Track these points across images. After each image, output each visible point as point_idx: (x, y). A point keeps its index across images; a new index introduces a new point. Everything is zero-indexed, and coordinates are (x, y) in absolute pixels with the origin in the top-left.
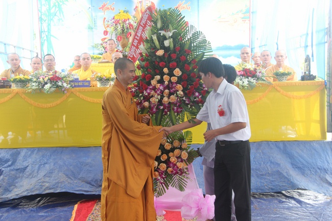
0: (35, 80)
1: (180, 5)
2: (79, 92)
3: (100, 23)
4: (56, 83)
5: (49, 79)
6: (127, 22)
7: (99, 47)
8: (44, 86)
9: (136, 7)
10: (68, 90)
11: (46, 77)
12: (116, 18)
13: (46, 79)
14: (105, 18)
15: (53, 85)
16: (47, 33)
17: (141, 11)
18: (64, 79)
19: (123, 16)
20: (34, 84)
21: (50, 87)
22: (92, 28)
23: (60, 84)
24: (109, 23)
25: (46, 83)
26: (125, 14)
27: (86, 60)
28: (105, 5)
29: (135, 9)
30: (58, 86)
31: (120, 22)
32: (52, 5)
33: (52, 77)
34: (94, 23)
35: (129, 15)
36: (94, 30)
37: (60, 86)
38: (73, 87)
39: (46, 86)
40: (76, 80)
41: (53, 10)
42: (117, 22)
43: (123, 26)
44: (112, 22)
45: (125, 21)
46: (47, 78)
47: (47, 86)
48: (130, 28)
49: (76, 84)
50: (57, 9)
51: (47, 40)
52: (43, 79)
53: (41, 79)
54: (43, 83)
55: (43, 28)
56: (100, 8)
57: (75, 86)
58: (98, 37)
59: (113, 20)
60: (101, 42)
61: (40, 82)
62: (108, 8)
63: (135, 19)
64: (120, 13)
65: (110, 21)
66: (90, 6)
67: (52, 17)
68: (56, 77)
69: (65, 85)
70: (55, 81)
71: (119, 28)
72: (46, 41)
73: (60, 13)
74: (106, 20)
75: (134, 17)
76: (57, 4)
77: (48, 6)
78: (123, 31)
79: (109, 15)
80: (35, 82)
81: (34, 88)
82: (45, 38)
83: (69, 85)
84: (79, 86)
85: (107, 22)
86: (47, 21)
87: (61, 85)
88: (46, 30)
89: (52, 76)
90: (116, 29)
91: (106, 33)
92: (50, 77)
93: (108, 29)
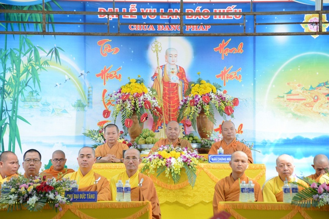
0: (13, 190)
1: (226, 72)
2: (80, 209)
3: (97, 96)
4: (45, 196)
5: (34, 189)
6: (142, 98)
7: (96, 136)
8: (27, 199)
9: (156, 74)
10: (62, 205)
11: (29, 185)
12: (124, 90)
13: (30, 189)
14: (105, 91)
15: (41, 198)
16: (10, 114)
17: (163, 80)
18: (58, 188)
19: (136, 89)
20: (12, 197)
21: (37, 202)
22: (84, 106)
23: (51, 196)
24: (113, 98)
25: (30, 196)
26: (138, 85)
27: (85, 158)
28: (106, 71)
29: (153, 77)
30: (48, 200)
31: (131, 97)
32: (22, 69)
33: (39, 187)
34: (87, 97)
35: (144, 86)
36: (86, 108)
37: (52, 200)
38: (71, 202)
39: (30, 199)
40: (74, 191)
41: (23, 77)
42: (125, 98)
43: (135, 103)
44: (117, 96)
45: (138, 96)
46: (32, 187)
47: (33, 200)
48: (146, 108)
49: (76, 197)
50: (30, 76)
51: (10, 124)
52: (26, 189)
53: (22, 190)
54: (26, 195)
55: (4, 105)
56: (98, 76)
57: (74, 200)
58: (94, 118)
59: (119, 94)
60: (97, 128)
61: (20, 194)
62: (111, 75)
63: (154, 93)
64: (130, 83)
65: (113, 95)
66: (83, 72)
67: (20, 88)
68: (45, 185)
69: (59, 198)
70: (44, 192)
71: (129, 106)
72: (8, 125)
73: (34, 82)
74: (106, 94)
75: (152, 90)
76: (30, 68)
77: (15, 71)
78: (135, 111)
79: (112, 86)
80: (14, 193)
81: (11, 202)
82: (7, 121)
83: (66, 199)
84: (79, 200)
85: (109, 97)
86: (11, 95)
87: (53, 198)
88: (10, 107)
89: (39, 184)
90: (123, 109)
91: (106, 113)
92: (36, 185)
93: (111, 109)
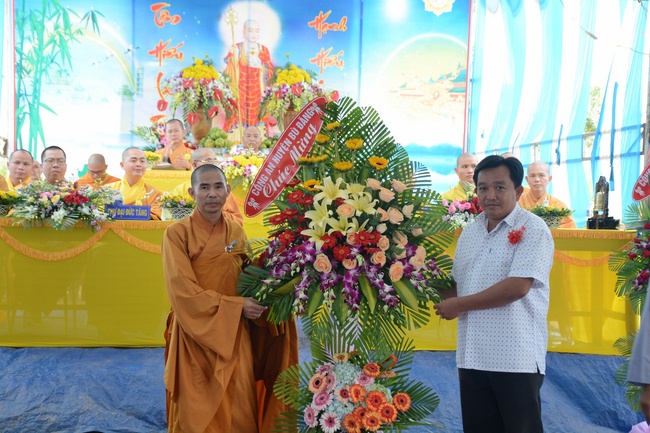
0: (30, 199)
1: (323, 56)
2: (126, 229)
3: (150, 83)
4: (76, 209)
5: (61, 199)
6: (210, 85)
7: (148, 135)
8: (51, 213)
9: (230, 55)
10: (101, 223)
11: (54, 194)
12: (186, 75)
13: (55, 200)
14: (161, 75)
15: (71, 212)
16: (30, 99)
17: (239, 63)
18: (95, 200)
19: (203, 73)
20: (29, 209)
21: (65, 217)
22: (131, 94)
23: (85, 210)
24: (171, 85)
25: (55, 208)
26: (205, 68)
28: (162, 47)
29: (226, 59)
30: (81, 215)
31: (195, 83)
32: (46, 39)
33: (69, 197)
34: (136, 81)
35: (214, 69)
36: (135, 97)
37: (86, 216)
38: (113, 219)
39: (55, 213)
40: (118, 205)
41: (47, 51)
43: (201, 93)
44: (177, 82)
45: (204, 83)
46: (58, 197)
47: (59, 215)
48: (216, 99)
49: (121, 212)
50: (57, 49)
51: (30, 114)
52: (49, 199)
53: (44, 200)
54: (50, 208)
55: (22, 88)
56: (151, 53)
57: (118, 217)
58: (145, 111)
59: (179, 80)
60: (150, 124)
61: (41, 206)
62: (169, 54)
63: (228, 79)
64: (194, 65)
65: (172, 80)
66: (131, 47)
67: (44, 65)
68: (77, 195)
69: (96, 213)
70: (75, 204)
71: (193, 97)
72: (27, 116)
73: (63, 58)
74: (162, 78)
75: (225, 75)
76: (57, 38)
77: (37, 42)
78: (201, 103)
79: (170, 68)
80: (33, 204)
81: (28, 216)
82: (27, 109)
83: (106, 214)
84: (125, 217)
85: (166, 83)
86: (32, 74)
87: (88, 213)
88: (30, 91)
89: (68, 194)
90: (185, 99)
91: (162, 105)
92: (63, 194)
93: (168, 99)
